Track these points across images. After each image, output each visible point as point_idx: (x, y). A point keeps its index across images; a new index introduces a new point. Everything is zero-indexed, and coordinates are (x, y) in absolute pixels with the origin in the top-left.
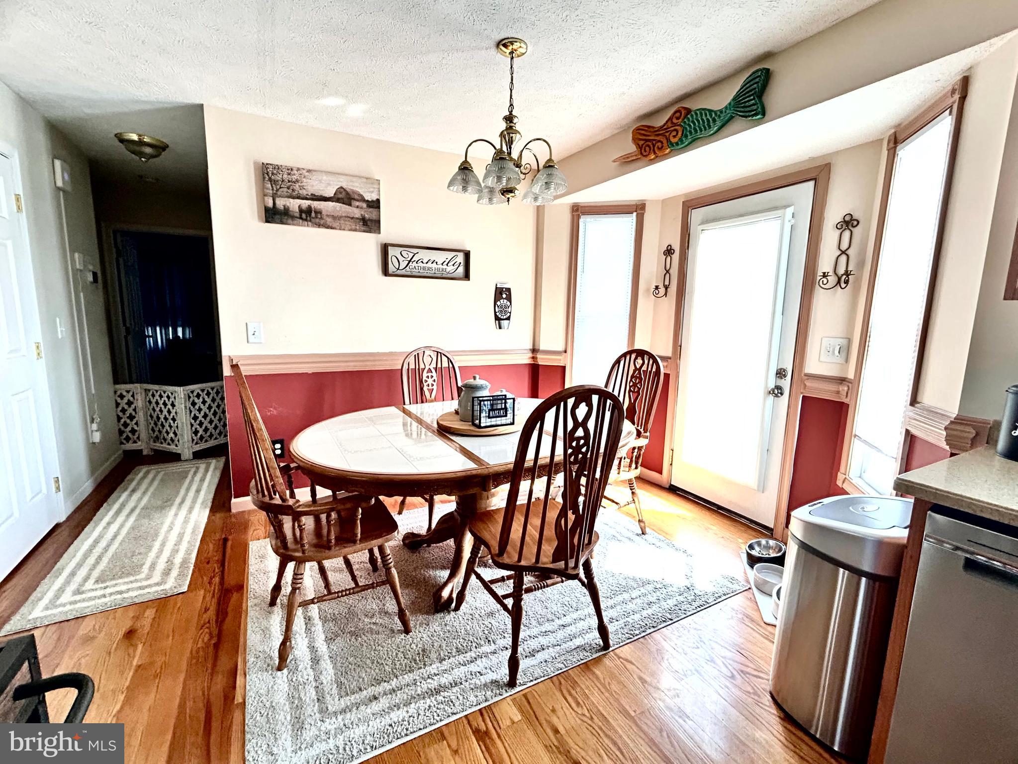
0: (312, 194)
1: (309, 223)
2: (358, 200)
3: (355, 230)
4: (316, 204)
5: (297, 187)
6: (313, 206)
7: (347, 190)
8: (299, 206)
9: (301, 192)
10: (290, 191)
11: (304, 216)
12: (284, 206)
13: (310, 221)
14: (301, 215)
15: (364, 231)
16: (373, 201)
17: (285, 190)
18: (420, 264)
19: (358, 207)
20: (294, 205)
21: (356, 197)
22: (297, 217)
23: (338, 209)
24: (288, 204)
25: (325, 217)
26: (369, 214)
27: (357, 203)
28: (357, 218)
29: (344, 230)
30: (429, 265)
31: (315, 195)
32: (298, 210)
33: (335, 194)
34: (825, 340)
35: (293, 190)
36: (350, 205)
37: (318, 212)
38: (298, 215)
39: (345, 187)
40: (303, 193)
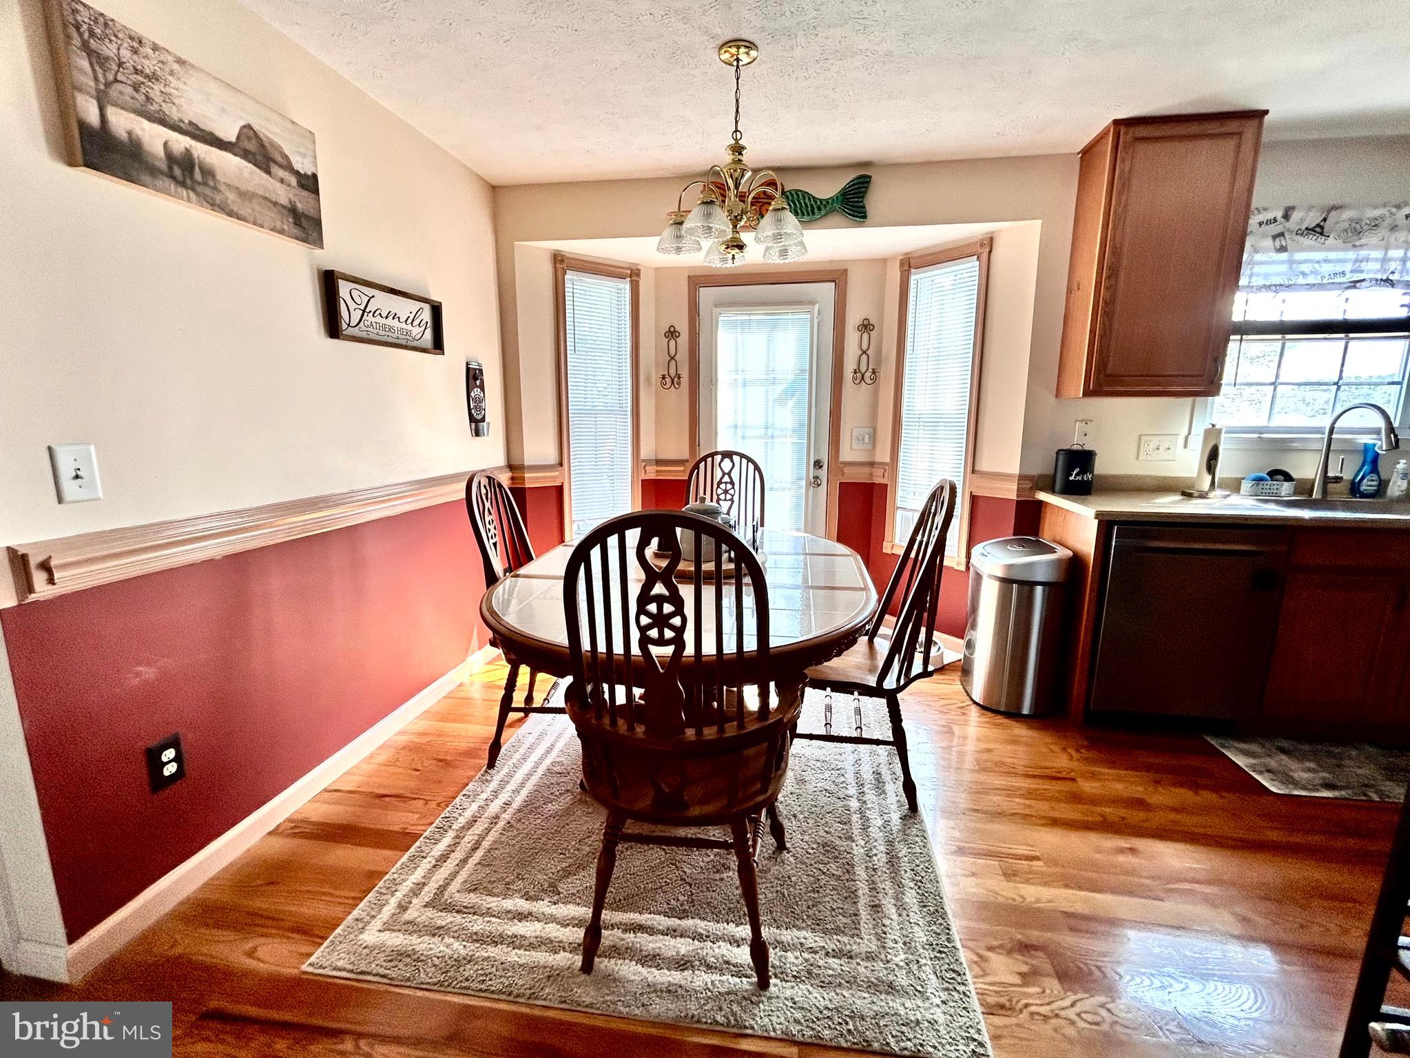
0: (191, 123)
1: (192, 194)
2: (281, 166)
3: (282, 232)
4: (201, 151)
5: (156, 90)
6: (195, 154)
7: (261, 135)
8: (166, 144)
9: (165, 107)
10: (141, 98)
11: (177, 172)
12: (129, 133)
13: (193, 189)
14: (170, 168)
15: (297, 239)
16: (306, 175)
17: (129, 90)
18: (378, 319)
19: (282, 181)
20: (154, 138)
21: (279, 159)
22: (161, 172)
23: (247, 175)
24: (139, 133)
25: (222, 188)
26: (302, 201)
27: (282, 173)
28: (284, 207)
29: (262, 226)
30: (390, 322)
31: (197, 127)
32: (162, 154)
33: (238, 138)
34: (855, 430)
35: (148, 98)
36: (268, 172)
37: (208, 173)
38: (163, 166)
39: (256, 127)
40: (173, 113)
